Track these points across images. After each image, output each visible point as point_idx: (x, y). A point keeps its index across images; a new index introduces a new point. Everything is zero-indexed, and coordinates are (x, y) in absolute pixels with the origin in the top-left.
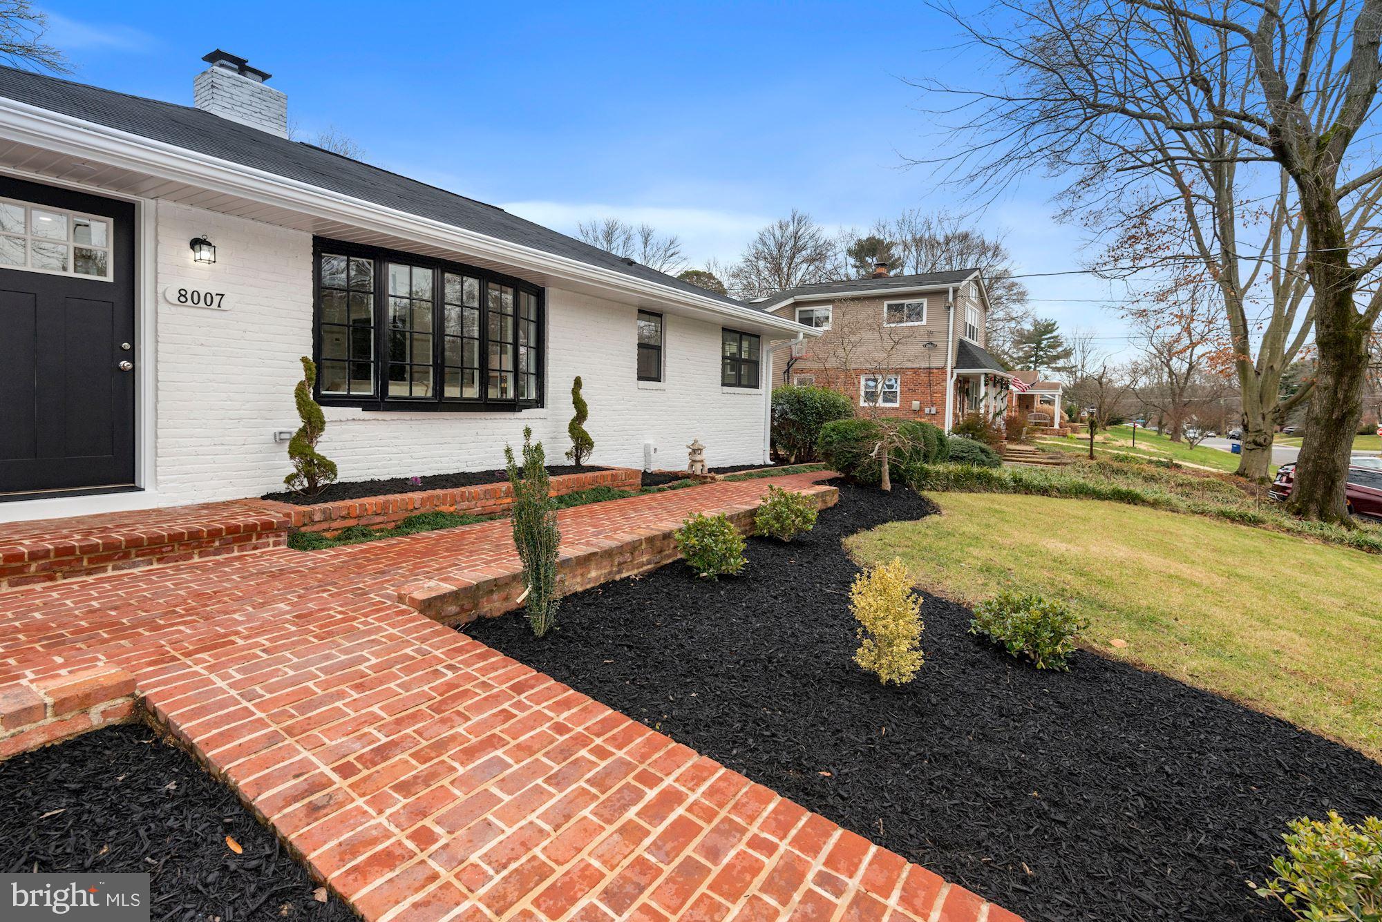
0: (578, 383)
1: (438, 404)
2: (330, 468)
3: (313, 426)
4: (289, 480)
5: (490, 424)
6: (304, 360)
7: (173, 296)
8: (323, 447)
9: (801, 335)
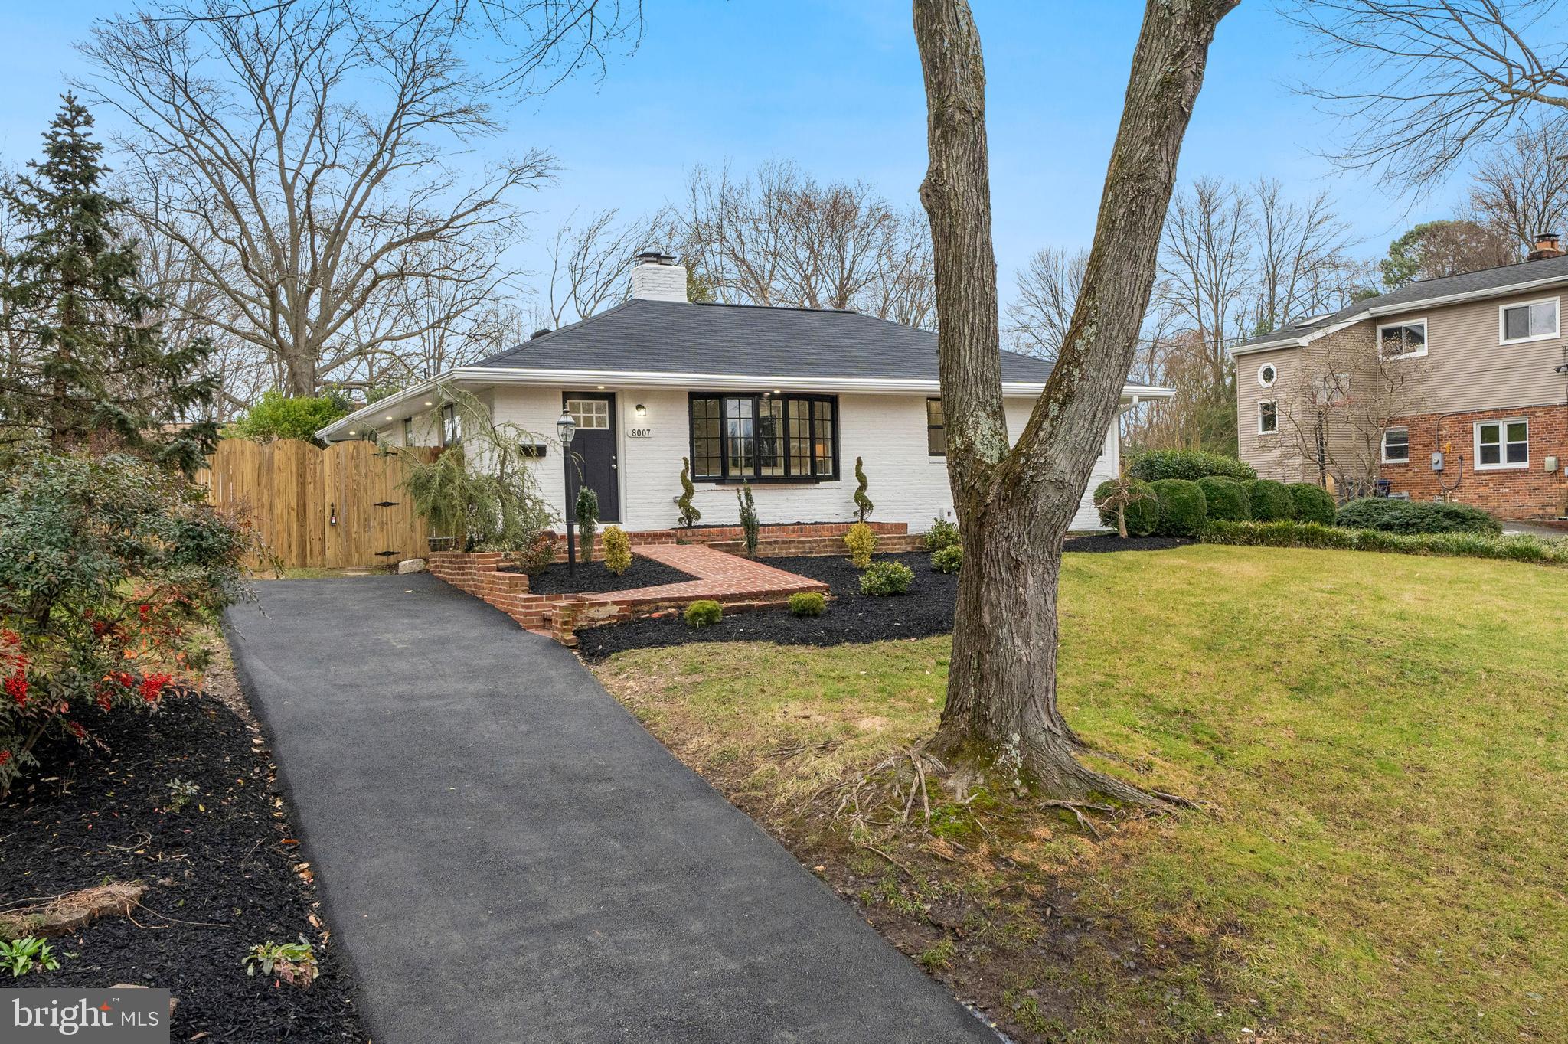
0: (859, 462)
1: (788, 480)
2: (698, 515)
3: (689, 493)
4: (680, 520)
5: (796, 492)
6: (685, 459)
7: (631, 435)
8: (695, 502)
9: (1136, 400)
